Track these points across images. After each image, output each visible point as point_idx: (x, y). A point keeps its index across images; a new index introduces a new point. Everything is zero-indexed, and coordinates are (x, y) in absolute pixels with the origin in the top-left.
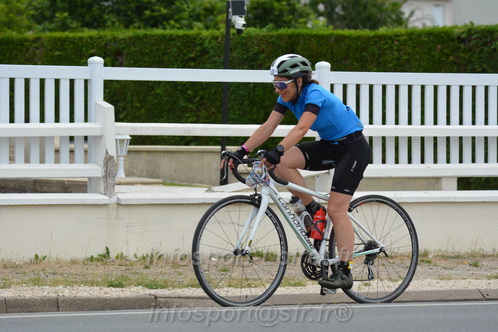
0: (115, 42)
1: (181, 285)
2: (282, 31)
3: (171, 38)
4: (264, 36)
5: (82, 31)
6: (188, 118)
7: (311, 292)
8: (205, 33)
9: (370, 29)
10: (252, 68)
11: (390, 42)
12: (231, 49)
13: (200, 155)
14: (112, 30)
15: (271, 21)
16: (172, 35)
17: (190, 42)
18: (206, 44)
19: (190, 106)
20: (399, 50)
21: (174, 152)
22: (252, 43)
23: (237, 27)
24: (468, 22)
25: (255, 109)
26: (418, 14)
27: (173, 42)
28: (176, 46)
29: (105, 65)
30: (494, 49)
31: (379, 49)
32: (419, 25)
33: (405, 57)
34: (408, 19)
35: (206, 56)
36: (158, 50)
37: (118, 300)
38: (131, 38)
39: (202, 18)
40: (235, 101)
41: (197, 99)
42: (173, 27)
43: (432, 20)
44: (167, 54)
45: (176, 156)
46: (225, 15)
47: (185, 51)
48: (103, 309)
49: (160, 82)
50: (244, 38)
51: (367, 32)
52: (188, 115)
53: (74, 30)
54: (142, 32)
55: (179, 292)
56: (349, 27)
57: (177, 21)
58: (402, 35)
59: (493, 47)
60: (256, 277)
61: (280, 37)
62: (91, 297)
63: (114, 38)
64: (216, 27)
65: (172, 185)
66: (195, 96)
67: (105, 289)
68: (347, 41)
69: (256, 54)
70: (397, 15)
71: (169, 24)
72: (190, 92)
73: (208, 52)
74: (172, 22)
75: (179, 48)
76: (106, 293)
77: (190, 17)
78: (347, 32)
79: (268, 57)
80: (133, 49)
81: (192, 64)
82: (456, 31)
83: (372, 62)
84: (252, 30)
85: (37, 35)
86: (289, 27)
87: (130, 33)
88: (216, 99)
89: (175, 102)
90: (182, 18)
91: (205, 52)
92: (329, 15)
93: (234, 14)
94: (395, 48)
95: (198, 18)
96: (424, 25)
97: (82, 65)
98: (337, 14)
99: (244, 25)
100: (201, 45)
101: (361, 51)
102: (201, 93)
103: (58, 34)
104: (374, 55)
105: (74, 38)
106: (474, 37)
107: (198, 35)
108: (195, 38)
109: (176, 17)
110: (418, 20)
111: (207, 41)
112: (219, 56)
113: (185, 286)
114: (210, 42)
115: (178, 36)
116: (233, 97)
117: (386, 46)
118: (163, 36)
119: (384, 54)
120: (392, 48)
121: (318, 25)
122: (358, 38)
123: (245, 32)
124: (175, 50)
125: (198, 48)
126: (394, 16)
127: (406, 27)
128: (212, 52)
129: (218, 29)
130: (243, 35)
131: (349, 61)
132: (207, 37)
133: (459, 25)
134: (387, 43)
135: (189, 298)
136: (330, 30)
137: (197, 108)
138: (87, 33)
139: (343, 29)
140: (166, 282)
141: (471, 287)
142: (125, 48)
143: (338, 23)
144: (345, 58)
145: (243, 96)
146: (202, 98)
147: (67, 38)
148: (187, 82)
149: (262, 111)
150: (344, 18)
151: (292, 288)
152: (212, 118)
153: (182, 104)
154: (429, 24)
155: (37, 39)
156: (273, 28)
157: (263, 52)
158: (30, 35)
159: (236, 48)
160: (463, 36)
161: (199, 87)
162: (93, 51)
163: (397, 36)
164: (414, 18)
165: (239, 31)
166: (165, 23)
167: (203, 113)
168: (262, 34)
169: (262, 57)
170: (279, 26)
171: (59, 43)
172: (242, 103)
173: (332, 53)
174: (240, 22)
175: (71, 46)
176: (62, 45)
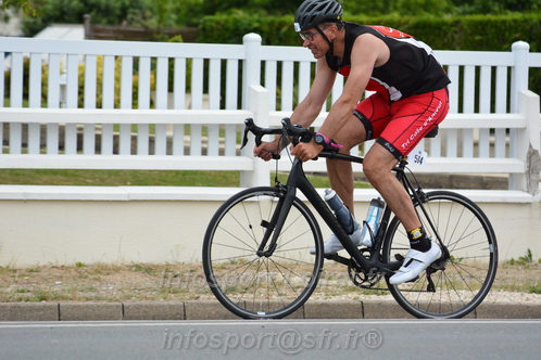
5: (506, 14)
29: (531, 51)
53: (495, 13)
62: (511, 303)
67: (527, 295)
76: (528, 299)
85: (456, 18)
97: (505, 50)
103: (479, 17)
105: (496, 22)
138: (510, 16)
147: (489, 21)
155: (456, 23)
158: (448, 18)
162: (517, 35)
171: (480, 27)
175: (493, 30)
176: (483, 29)
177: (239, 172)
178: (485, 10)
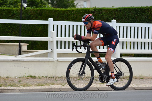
1: (6, 86)
2: (38, 8)
3: (4, 10)
4: (32, 10)
6: (9, 34)
7: (46, 88)
8: (14, 9)
9: (65, 8)
10: (29, 20)
11: (71, 12)
12: (22, 14)
13: (12, 46)
15: (35, 5)
16: (4, 9)
17: (9, 11)
18: (15, 12)
19: (9, 31)
20: (74, 15)
21: (4, 45)
22: (29, 12)
23: (24, 7)
24: (94, 7)
25: (29, 32)
26: (79, 4)
27: (4, 11)
28: (5, 12)
30: (102, 15)
31: (68, 14)
32: (79, 7)
33: (75, 17)
34: (76, 5)
35: (14, 16)
39: (13, 4)
41: (12, 29)
42: (4, 7)
43: (83, 6)
44: (2, 15)
45: (5, 46)
46: (20, 3)
47: (8, 14)
50: (26, 10)
51: (64, 9)
52: (9, 33)
55: (6, 88)
56: (58, 8)
57: (5, 5)
58: (74, 10)
59: (102, 14)
60: (29, 83)
61: (37, 10)
64: (17, 7)
65: (4, 55)
66: (11, 28)
68: (58, 12)
69: (30, 15)
70: (73, 4)
72: (9, 27)
73: (15, 14)
74: (4, 5)
77: (10, 4)
78: (58, 9)
79: (34, 16)
81: (10, 18)
82: (91, 9)
83: (65, 18)
84: (29, 8)
86: (40, 7)
88: (17, 29)
89: (5, 30)
90: (7, 4)
91: (14, 14)
92: (52, 4)
93: (23, 3)
94: (72, 14)
95: (12, 4)
96: (81, 7)
98: (55, 3)
99: (26, 6)
100: (13, 12)
101: (62, 15)
102: (13, 27)
104: (66, 16)
106: (96, 11)
108: (11, 10)
109: (5, 4)
110: (79, 6)
111: (15, 11)
113: (7, 86)
114: (16, 12)
115: (6, 9)
116: (23, 28)
117: (70, 14)
118: (1, 9)
119: (69, 16)
120: (71, 14)
121: (49, 7)
122: (61, 11)
124: (5, 14)
125: (12, 13)
126: (72, 4)
127: (76, 8)
128: (16, 14)
129: (18, 8)
130: (26, 9)
131: (59, 18)
133: (92, 8)
134: (70, 12)
135: (9, 90)
136: (52, 8)
137: (12, 31)
139: (57, 8)
140: (1, 85)
141: (95, 87)
143: (55, 6)
144: (57, 17)
145: (26, 28)
146: (13, 28)
148: (9, 24)
149: (32, 33)
150: (57, 5)
151: (40, 87)
152: (16, 35)
153: (7, 30)
154: (82, 7)
156: (35, 7)
157: (32, 15)
159: (24, 13)
160: (93, 11)
161: (12, 25)
163: (73, 10)
164: (78, 5)
166: (2, 5)
167: (13, 33)
169: (32, 16)
170: (37, 7)
172: (25, 30)
173: (53, 15)
174: (25, 5)
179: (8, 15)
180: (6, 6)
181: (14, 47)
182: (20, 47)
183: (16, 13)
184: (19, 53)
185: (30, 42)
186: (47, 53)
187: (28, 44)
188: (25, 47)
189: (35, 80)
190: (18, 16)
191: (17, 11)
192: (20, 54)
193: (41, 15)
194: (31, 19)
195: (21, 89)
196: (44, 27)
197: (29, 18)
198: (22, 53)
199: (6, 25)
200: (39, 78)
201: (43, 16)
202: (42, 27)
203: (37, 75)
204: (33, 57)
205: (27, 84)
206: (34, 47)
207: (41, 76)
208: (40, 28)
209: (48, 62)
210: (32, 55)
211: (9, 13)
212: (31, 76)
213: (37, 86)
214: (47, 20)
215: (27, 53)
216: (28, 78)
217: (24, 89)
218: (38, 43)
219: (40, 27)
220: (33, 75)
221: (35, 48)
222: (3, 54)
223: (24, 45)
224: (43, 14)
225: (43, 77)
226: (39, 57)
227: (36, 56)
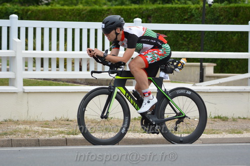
0: (147, 11)
2: (232, 5)
3: (176, 9)
4: (222, 8)
5: (131, 6)
7: (245, 136)
8: (193, 6)
10: (217, 24)
14: (146, 5)
15: (226, 0)
16: (176, 7)
17: (184, 11)
18: (193, 12)
22: (217, 11)
23: (209, 3)
25: (218, 44)
27: (176, 11)
28: (178, 13)
29: (142, 22)
35: (193, 18)
36: (169, 15)
37: (148, 139)
38: (155, 9)
40: (207, 40)
41: (188, 39)
42: (177, 3)
44: (173, 17)
47: (182, 15)
48: (141, 144)
49: (169, 31)
50: (212, 8)
52: (184, 47)
53: (126, 5)
54: (161, 6)
60: (217, 129)
61: (231, 8)
62: (135, 138)
63: (147, 9)
65: (175, 82)
66: (187, 38)
67: (142, 134)
69: (218, 17)
71: (175, 2)
72: (185, 36)
73: (194, 16)
75: (179, 14)
76: (142, 136)
79: (224, 18)
80: (156, 14)
81: (186, 22)
84: (217, 5)
85: (108, 8)
86: (235, 3)
87: (155, 6)
88: (198, 39)
89: (177, 41)
91: (192, 15)
97: (131, 22)
99: (212, 2)
100: (190, 12)
102: (190, 36)
103: (119, 7)
105: (127, 9)
107: (189, 7)
108: (187, 8)
111: (193, 10)
112: (200, 18)
114: (195, 11)
115: (179, 8)
116: (206, 38)
118: (172, 8)
123: (213, 5)
124: (177, 15)
125: (189, 14)
128: (196, 16)
129: (199, 4)
130: (212, 7)
132: (194, 8)
137: (188, 44)
138: (134, 6)
142: (152, 14)
145: (212, 37)
146: (191, 39)
147: (123, 9)
148: (183, 31)
149: (221, 46)
151: (236, 135)
152: (196, 49)
153: (181, 42)
155: (109, 10)
156: (227, 4)
157: (222, 15)
158: (105, 7)
159: (208, 13)
161: (189, 33)
162: (136, 15)
165: (210, 5)
166: (172, 1)
167: (191, 46)
168: (221, 6)
169: (222, 18)
170: (230, 2)
171: (119, 12)
172: (211, 42)
174: (210, 1)
175: (125, 13)
176: (121, 13)
177: (8, 79)
178: (122, 4)
179: (182, 17)
180: (179, 3)
181: (193, 69)
182: (202, 69)
183: (196, 14)
184: (200, 78)
185: (219, 62)
186: (247, 78)
187: (215, 65)
188: (209, 70)
189: (227, 123)
190: (198, 19)
191: (197, 11)
192: (202, 80)
193: (237, 16)
194: (220, 23)
195: (204, 139)
196: (241, 36)
197: (216, 21)
198: (205, 78)
199: (179, 33)
200: (234, 120)
201: (240, 18)
202: (238, 36)
203: (229, 115)
204: (224, 86)
205: (213, 130)
206: (226, 69)
207: (236, 116)
208: (235, 38)
209: (247, 94)
210: (221, 82)
211: (185, 13)
212: (219, 117)
213: (230, 133)
214: (247, 24)
215: (213, 78)
216: (216, 120)
217: (208, 139)
218: (231, 62)
219: (234, 36)
220: (223, 115)
221: (226, 71)
222: (174, 80)
223: (208, 66)
224: (240, 14)
225: (239, 118)
226: (234, 85)
227: (228, 84)
